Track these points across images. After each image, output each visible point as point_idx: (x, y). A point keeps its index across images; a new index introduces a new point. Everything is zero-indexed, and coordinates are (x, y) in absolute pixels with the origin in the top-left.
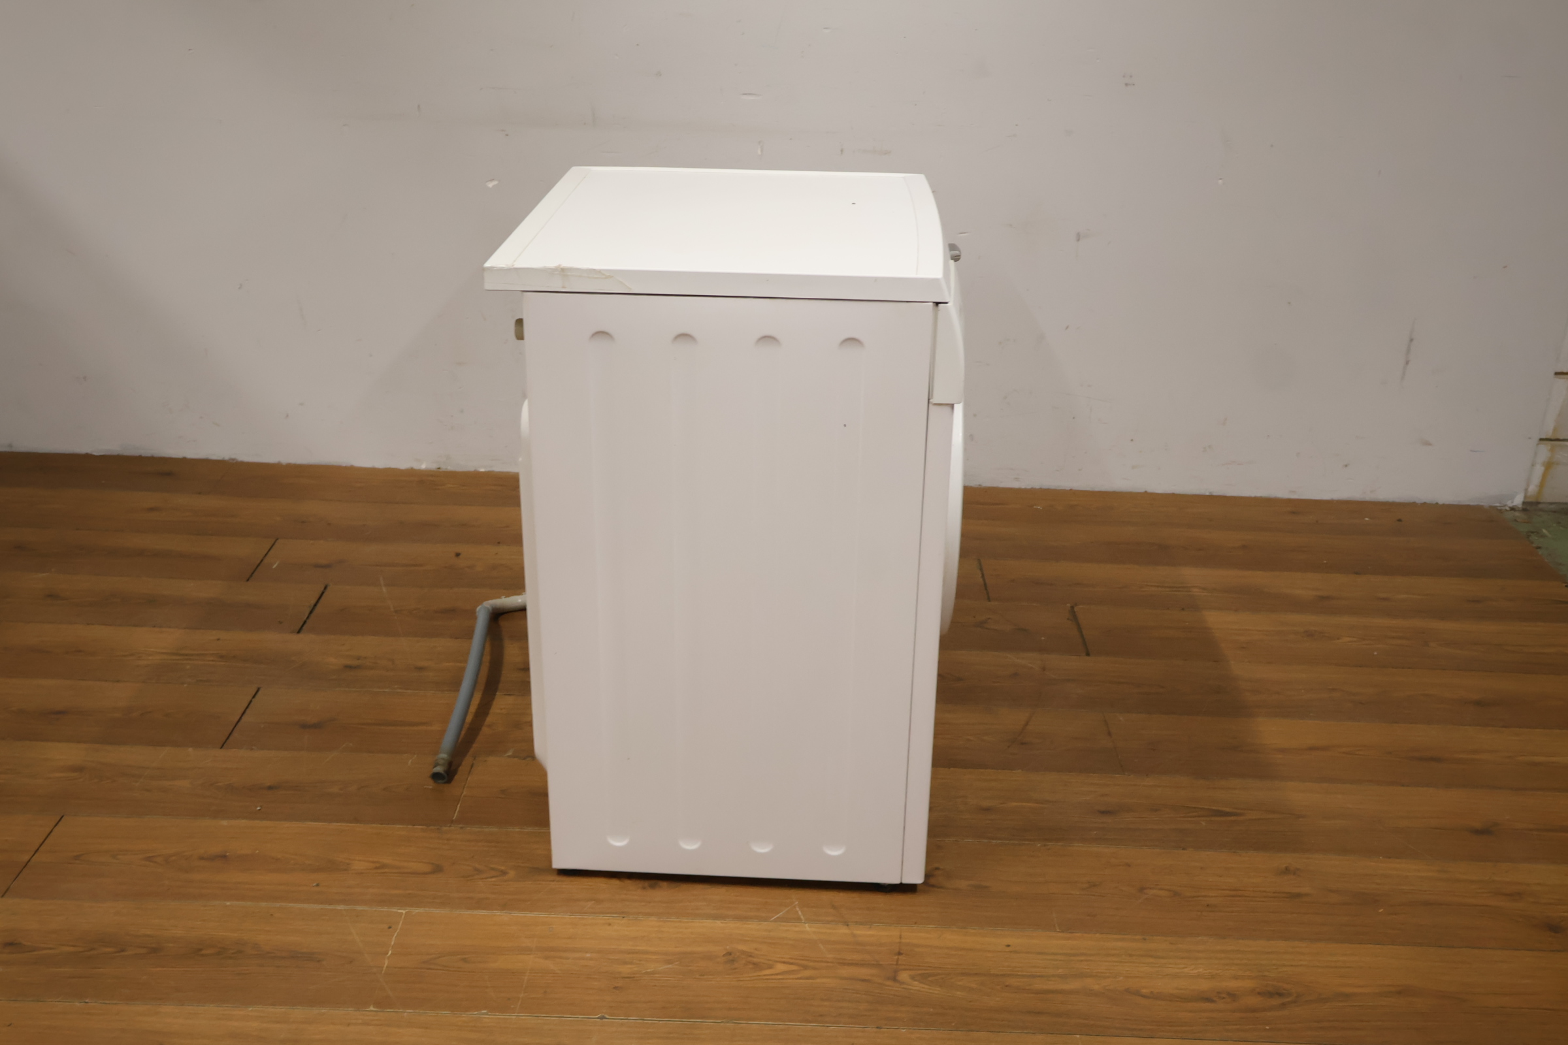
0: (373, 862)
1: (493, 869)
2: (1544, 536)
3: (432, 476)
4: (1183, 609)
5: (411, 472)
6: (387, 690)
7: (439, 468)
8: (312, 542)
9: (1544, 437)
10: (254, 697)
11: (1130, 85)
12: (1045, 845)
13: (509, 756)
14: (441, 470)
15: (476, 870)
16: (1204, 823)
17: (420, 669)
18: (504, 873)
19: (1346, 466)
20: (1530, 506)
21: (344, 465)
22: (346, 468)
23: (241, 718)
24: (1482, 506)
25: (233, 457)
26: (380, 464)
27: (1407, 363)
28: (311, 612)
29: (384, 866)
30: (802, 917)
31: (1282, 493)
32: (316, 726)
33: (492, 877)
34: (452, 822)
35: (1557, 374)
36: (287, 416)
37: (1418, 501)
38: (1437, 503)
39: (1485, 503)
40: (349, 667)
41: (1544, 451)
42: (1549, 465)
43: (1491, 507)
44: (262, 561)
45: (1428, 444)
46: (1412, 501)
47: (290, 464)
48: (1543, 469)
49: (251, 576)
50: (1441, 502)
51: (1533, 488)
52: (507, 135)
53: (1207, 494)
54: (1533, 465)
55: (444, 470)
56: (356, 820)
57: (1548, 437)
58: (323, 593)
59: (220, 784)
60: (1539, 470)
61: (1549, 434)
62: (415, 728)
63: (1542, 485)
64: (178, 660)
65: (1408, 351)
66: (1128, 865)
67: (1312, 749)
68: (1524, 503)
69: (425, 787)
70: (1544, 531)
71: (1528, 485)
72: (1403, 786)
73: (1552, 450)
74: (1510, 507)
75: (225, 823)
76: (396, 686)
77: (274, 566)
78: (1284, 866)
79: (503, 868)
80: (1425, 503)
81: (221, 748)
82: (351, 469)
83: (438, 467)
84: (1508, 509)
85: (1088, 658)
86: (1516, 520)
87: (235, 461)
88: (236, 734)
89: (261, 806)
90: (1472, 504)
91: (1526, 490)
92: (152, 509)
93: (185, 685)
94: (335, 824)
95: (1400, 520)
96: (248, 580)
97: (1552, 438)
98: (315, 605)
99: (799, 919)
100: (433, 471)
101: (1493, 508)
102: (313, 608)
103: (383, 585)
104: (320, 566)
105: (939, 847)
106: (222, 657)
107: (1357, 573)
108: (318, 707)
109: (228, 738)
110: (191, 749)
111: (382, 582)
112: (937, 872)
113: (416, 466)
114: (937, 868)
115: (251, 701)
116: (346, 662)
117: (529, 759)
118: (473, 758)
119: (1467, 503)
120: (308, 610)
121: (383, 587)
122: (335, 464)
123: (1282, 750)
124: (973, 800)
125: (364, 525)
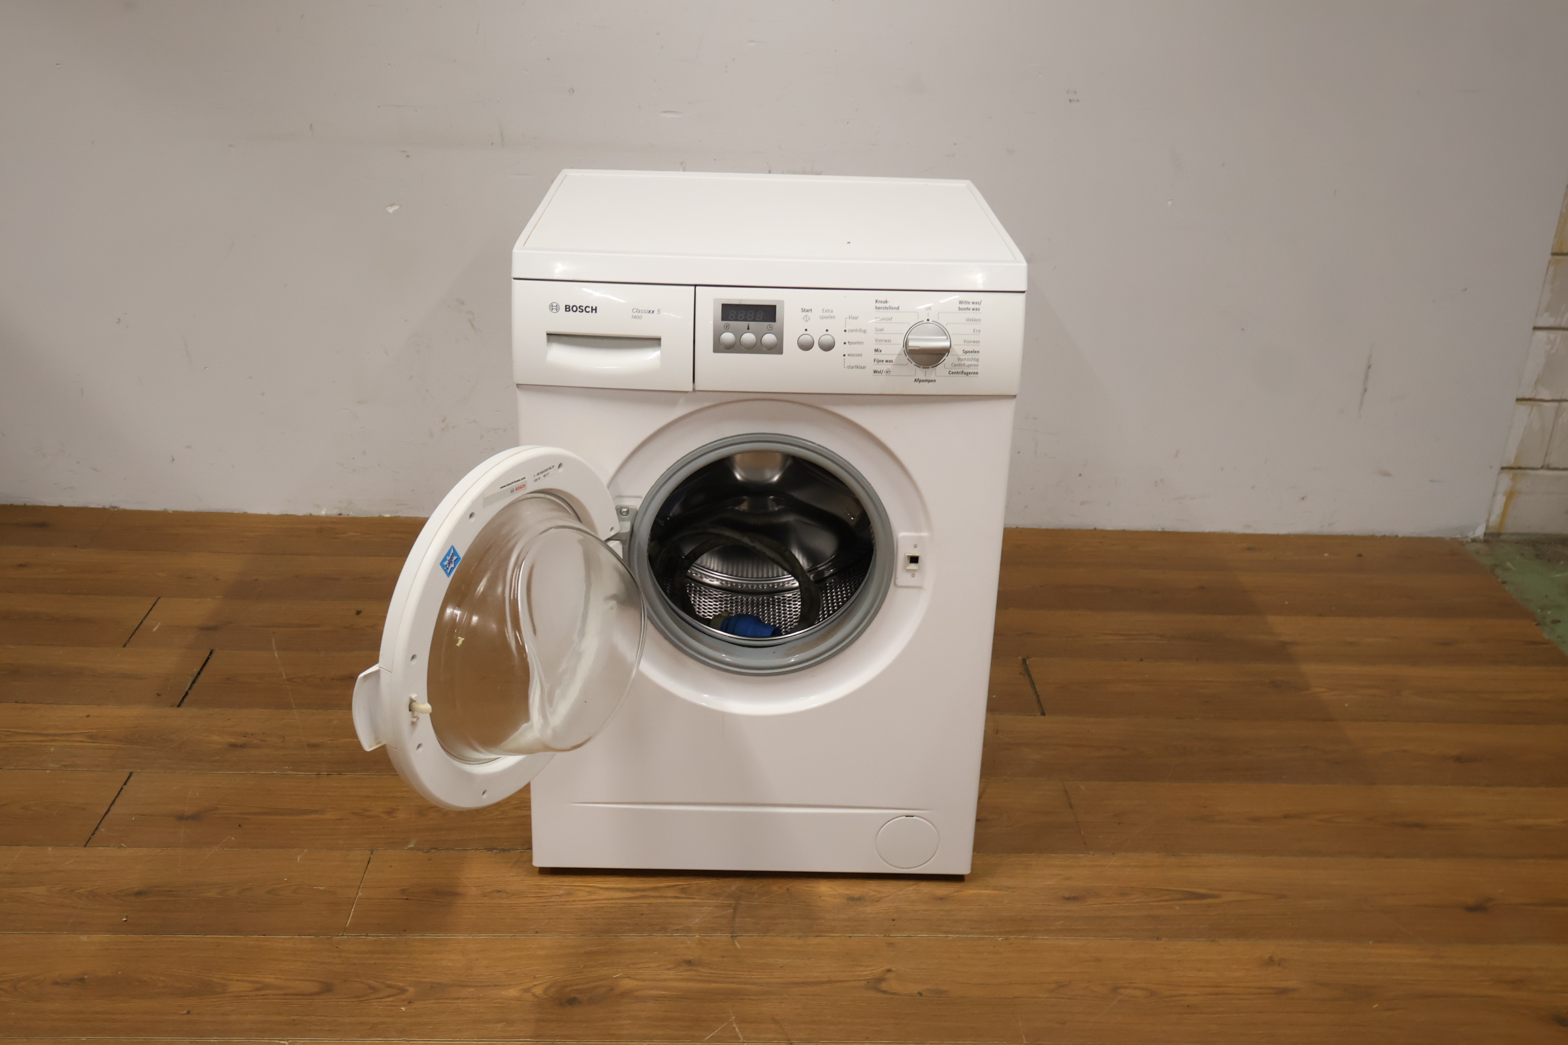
0: (254, 982)
1: (390, 986)
2: (1508, 570)
3: (333, 523)
4: (1141, 660)
5: (310, 519)
6: (275, 772)
7: (340, 514)
8: (197, 600)
9: (1505, 465)
10: (125, 784)
11: (1074, 101)
12: (1006, 939)
13: (410, 849)
14: (342, 516)
15: (371, 987)
16: (1177, 908)
17: (313, 746)
18: (403, 991)
19: (1303, 499)
20: (1492, 538)
21: (238, 512)
22: (239, 515)
23: (109, 810)
24: (1443, 538)
25: (114, 505)
26: (275, 509)
28: (194, 682)
29: (266, 986)
30: (740, 1035)
31: (1237, 527)
32: (195, 817)
33: (389, 996)
34: (345, 930)
35: (1518, 400)
36: (173, 460)
37: (1377, 535)
38: (1397, 536)
39: (1446, 535)
40: (233, 746)
41: (1506, 480)
42: (1511, 495)
43: (1452, 539)
44: (142, 622)
45: (1387, 474)
46: (1371, 534)
47: (177, 511)
48: (1504, 498)
49: (128, 641)
50: (1400, 535)
51: (1495, 519)
52: (408, 156)
53: (1160, 530)
54: (1494, 495)
55: (346, 516)
56: (236, 931)
57: (1509, 466)
58: (208, 658)
59: (81, 891)
60: (1501, 500)
61: (1510, 461)
62: (308, 817)
63: (1504, 515)
64: (41, 741)
65: (1366, 377)
66: (1099, 960)
67: (1286, 817)
68: (1485, 534)
69: (316, 888)
70: (1509, 564)
71: (1490, 515)
72: (1387, 857)
73: (1514, 479)
74: (1471, 539)
75: (84, 938)
76: (286, 767)
77: (155, 630)
78: (1267, 956)
79: (401, 984)
80: (1384, 536)
81: (85, 846)
82: (245, 515)
83: (339, 513)
84: (1469, 540)
85: (1043, 717)
86: (1478, 553)
87: (116, 509)
88: (102, 829)
89: (127, 917)
90: (1432, 536)
91: (1488, 521)
92: (21, 566)
93: (48, 771)
94: (210, 936)
95: (1360, 555)
96: (124, 646)
97: (1513, 466)
98: (199, 674)
99: (736, 1038)
100: (334, 518)
101: (1454, 540)
102: (196, 677)
103: (274, 649)
104: (204, 629)
105: (890, 944)
106: (92, 737)
107: (1320, 615)
108: (197, 794)
109: (93, 834)
110: (50, 849)
111: (274, 646)
112: (889, 975)
113: (315, 512)
114: (889, 971)
115: (122, 788)
116: (233, 740)
117: (433, 851)
118: (370, 852)
119: (1427, 535)
120: (191, 680)
121: (275, 652)
122: (226, 511)
123: (1256, 820)
124: (926, 888)
125: (257, 580)
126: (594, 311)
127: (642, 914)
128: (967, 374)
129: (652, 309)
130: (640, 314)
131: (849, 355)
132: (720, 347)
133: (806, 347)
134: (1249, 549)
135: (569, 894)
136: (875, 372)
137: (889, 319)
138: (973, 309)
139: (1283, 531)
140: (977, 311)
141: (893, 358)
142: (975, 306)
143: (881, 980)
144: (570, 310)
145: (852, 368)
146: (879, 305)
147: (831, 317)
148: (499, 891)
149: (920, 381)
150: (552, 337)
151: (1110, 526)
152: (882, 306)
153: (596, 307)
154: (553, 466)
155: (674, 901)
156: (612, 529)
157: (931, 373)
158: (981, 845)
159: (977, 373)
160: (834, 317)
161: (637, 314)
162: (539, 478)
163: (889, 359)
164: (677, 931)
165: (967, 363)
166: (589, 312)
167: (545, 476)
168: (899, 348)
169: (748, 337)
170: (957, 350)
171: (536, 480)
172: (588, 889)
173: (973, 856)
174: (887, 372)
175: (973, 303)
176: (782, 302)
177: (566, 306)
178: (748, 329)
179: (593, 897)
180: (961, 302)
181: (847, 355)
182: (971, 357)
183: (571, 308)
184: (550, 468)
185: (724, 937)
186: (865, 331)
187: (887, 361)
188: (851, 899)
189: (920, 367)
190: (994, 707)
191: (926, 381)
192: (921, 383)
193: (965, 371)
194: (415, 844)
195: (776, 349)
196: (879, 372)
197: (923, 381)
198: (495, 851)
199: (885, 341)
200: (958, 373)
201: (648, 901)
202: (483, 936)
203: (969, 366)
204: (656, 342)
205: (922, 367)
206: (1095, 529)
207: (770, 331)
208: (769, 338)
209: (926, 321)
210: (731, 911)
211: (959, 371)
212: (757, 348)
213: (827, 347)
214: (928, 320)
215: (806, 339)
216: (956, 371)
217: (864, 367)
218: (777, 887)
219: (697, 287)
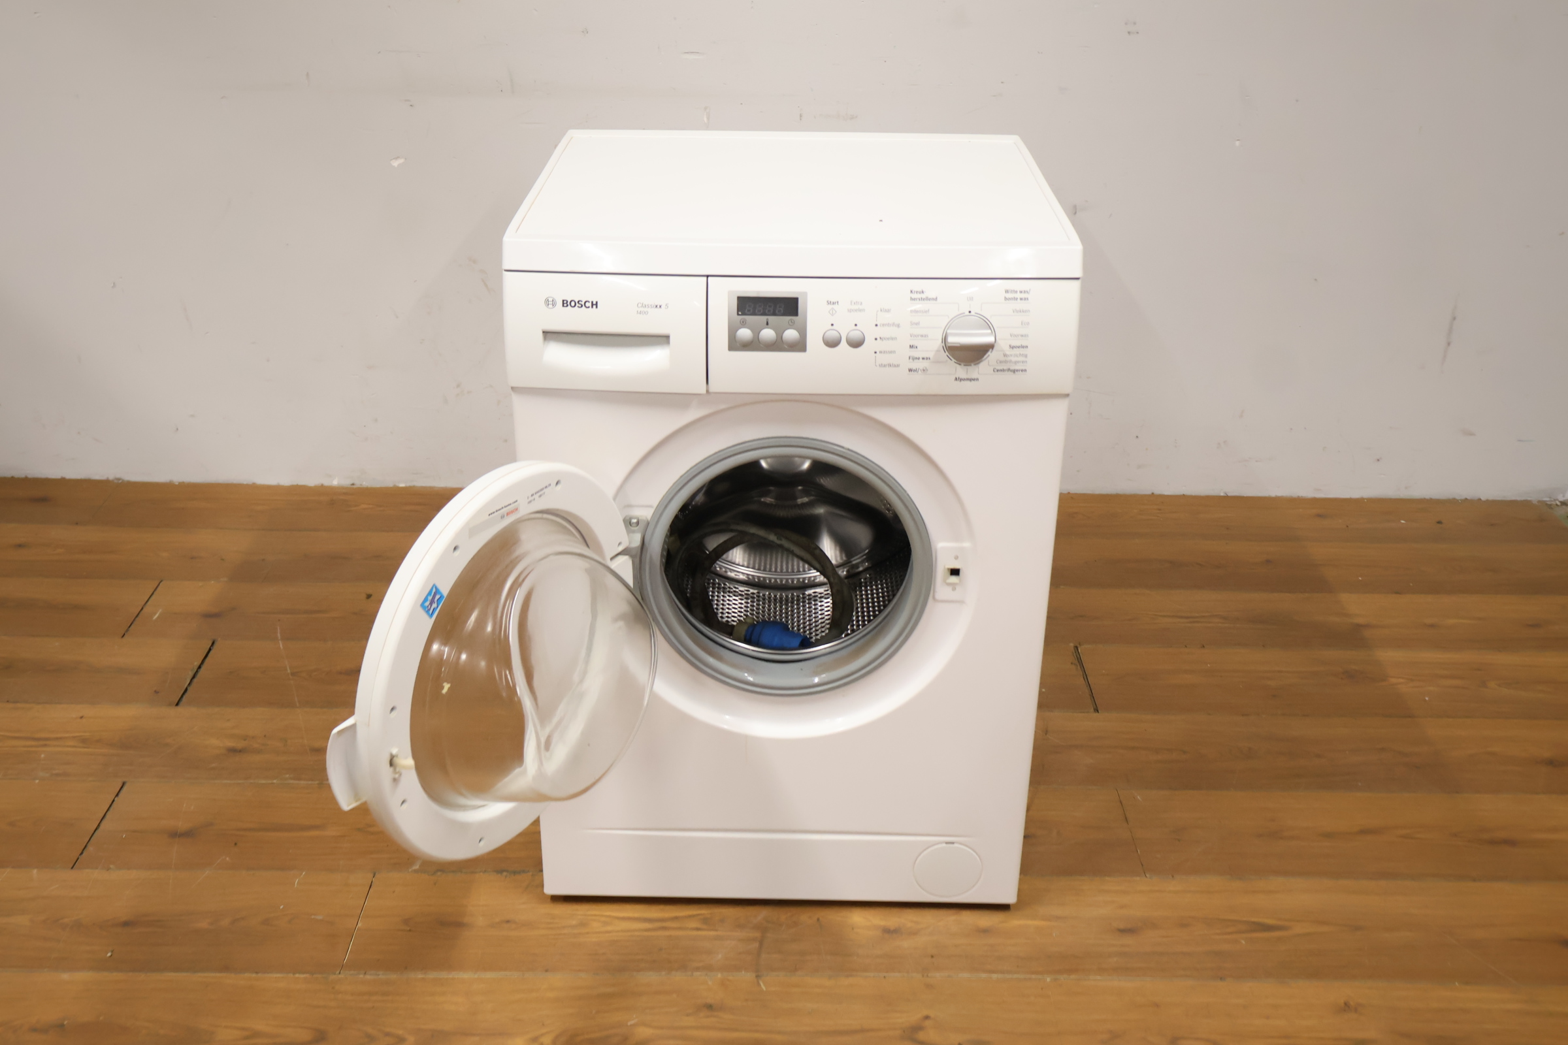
0: (243, 1029)
1: (387, 1034)
3: (345, 494)
4: (1203, 647)
5: (321, 490)
6: (275, 781)
7: (353, 484)
8: (200, 584)
10: (117, 795)
11: (1133, 33)
12: (1055, 980)
13: (416, 871)
14: (354, 487)
15: (368, 1036)
16: (1243, 942)
17: (316, 750)
19: (1378, 460)
21: (245, 483)
22: (247, 486)
23: (99, 825)
24: (1530, 501)
25: (118, 476)
26: (286, 480)
27: (1449, 344)
28: (194, 677)
29: (255, 1034)
31: (1306, 491)
32: (188, 834)
34: (343, 967)
36: (177, 429)
37: (1458, 498)
38: (1479, 500)
39: (1534, 498)
40: (233, 751)
43: (1539, 501)
44: (142, 609)
45: (1472, 434)
46: (1451, 497)
47: (183, 482)
49: (127, 631)
50: (1483, 499)
52: (412, 106)
53: (1222, 494)
55: (359, 486)
56: (226, 969)
58: (210, 650)
59: (66, 920)
62: (307, 834)
64: (32, 746)
65: (1450, 331)
66: (1157, 1005)
67: (1364, 832)
69: (313, 917)
72: (1474, 880)
74: (1561, 502)
75: (66, 976)
76: (288, 776)
77: (155, 618)
78: (1342, 1001)
79: (400, 1032)
80: (1466, 499)
81: (71, 869)
82: (254, 487)
83: (351, 483)
84: (1559, 504)
85: (1097, 714)
86: (1567, 517)
87: (120, 481)
88: (90, 848)
89: (112, 952)
90: (1519, 499)
92: (20, 546)
93: (37, 781)
94: (200, 974)
95: (1439, 522)
96: (123, 636)
98: (200, 667)
100: (347, 488)
101: (1542, 503)
102: (197, 671)
103: (279, 638)
104: (208, 616)
105: (929, 986)
106: (84, 741)
107: (1397, 593)
108: (192, 807)
109: (82, 853)
110: (35, 871)
111: (279, 635)
112: (927, 1023)
113: (327, 483)
114: (927, 1017)
115: (113, 801)
116: (230, 744)
117: (439, 873)
118: (372, 875)
119: (1513, 498)
120: (191, 674)
121: (280, 642)
122: (235, 482)
123: (1328, 836)
124: (968, 917)
125: (263, 560)
126: (594, 306)
127: (661, 949)
128: (1014, 371)
129: (659, 304)
130: (645, 309)
131: (881, 352)
132: (735, 345)
133: (832, 344)
134: (1319, 516)
135: (583, 924)
136: (910, 370)
137: (926, 312)
138: (1021, 299)
139: (1355, 494)
140: (1026, 301)
141: (931, 355)
142: (1023, 296)
143: (917, 1028)
144: (567, 306)
145: (885, 366)
146: (914, 296)
147: (860, 310)
148: (508, 922)
149: (961, 380)
150: (548, 334)
151: (1168, 491)
152: (918, 297)
153: (597, 302)
154: (550, 485)
155: (695, 933)
156: (620, 544)
157: (973, 371)
158: (1028, 867)
159: (1025, 370)
160: (863, 310)
161: (642, 309)
162: (534, 499)
163: (925, 356)
164: (697, 969)
165: (1014, 359)
166: (589, 307)
167: (540, 496)
168: (938, 343)
169: (768, 334)
170: (1003, 344)
171: (530, 502)
172: (603, 919)
173: (1020, 880)
174: (924, 370)
175: (1021, 292)
176: (805, 294)
177: (563, 301)
178: (767, 324)
179: (609, 928)
180: (1007, 291)
181: (878, 352)
182: (1018, 353)
183: (569, 303)
184: (546, 487)
185: (747, 976)
186: (898, 326)
187: (923, 359)
188: (887, 931)
189: (960, 364)
190: (1044, 704)
191: (968, 379)
192: (962, 382)
193: (1012, 368)
194: (420, 866)
195: (799, 346)
196: (915, 371)
197: (964, 380)
198: (505, 874)
199: (922, 336)
200: (1003, 370)
201: (667, 933)
202: (490, 975)
203: (1016, 362)
204: (665, 339)
205: (962, 364)
206: (1153, 493)
207: (791, 325)
208: (791, 334)
209: (967, 313)
210: (756, 945)
211: (1005, 368)
212: (777, 345)
213: (856, 344)
214: (970, 312)
215: (832, 334)
216: (1001, 368)
217: (898, 366)
218: (806, 917)
219: (709, 278)
